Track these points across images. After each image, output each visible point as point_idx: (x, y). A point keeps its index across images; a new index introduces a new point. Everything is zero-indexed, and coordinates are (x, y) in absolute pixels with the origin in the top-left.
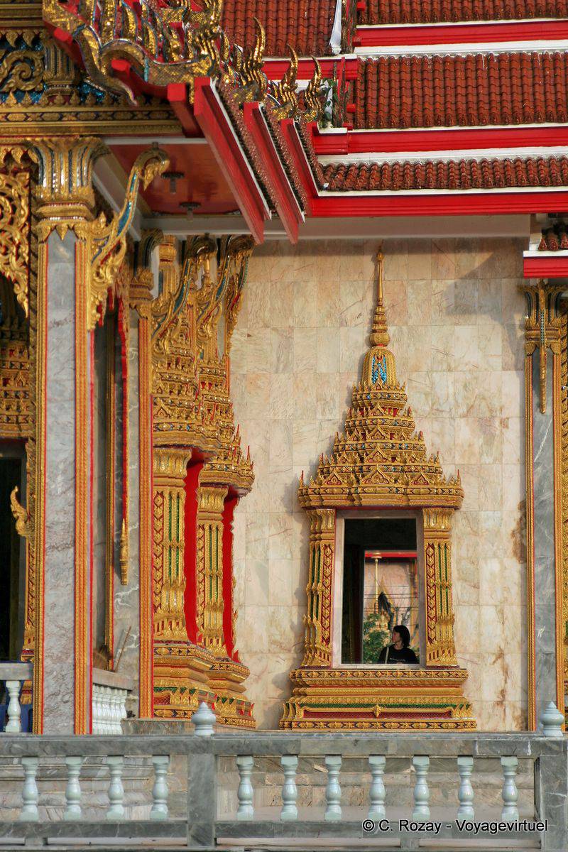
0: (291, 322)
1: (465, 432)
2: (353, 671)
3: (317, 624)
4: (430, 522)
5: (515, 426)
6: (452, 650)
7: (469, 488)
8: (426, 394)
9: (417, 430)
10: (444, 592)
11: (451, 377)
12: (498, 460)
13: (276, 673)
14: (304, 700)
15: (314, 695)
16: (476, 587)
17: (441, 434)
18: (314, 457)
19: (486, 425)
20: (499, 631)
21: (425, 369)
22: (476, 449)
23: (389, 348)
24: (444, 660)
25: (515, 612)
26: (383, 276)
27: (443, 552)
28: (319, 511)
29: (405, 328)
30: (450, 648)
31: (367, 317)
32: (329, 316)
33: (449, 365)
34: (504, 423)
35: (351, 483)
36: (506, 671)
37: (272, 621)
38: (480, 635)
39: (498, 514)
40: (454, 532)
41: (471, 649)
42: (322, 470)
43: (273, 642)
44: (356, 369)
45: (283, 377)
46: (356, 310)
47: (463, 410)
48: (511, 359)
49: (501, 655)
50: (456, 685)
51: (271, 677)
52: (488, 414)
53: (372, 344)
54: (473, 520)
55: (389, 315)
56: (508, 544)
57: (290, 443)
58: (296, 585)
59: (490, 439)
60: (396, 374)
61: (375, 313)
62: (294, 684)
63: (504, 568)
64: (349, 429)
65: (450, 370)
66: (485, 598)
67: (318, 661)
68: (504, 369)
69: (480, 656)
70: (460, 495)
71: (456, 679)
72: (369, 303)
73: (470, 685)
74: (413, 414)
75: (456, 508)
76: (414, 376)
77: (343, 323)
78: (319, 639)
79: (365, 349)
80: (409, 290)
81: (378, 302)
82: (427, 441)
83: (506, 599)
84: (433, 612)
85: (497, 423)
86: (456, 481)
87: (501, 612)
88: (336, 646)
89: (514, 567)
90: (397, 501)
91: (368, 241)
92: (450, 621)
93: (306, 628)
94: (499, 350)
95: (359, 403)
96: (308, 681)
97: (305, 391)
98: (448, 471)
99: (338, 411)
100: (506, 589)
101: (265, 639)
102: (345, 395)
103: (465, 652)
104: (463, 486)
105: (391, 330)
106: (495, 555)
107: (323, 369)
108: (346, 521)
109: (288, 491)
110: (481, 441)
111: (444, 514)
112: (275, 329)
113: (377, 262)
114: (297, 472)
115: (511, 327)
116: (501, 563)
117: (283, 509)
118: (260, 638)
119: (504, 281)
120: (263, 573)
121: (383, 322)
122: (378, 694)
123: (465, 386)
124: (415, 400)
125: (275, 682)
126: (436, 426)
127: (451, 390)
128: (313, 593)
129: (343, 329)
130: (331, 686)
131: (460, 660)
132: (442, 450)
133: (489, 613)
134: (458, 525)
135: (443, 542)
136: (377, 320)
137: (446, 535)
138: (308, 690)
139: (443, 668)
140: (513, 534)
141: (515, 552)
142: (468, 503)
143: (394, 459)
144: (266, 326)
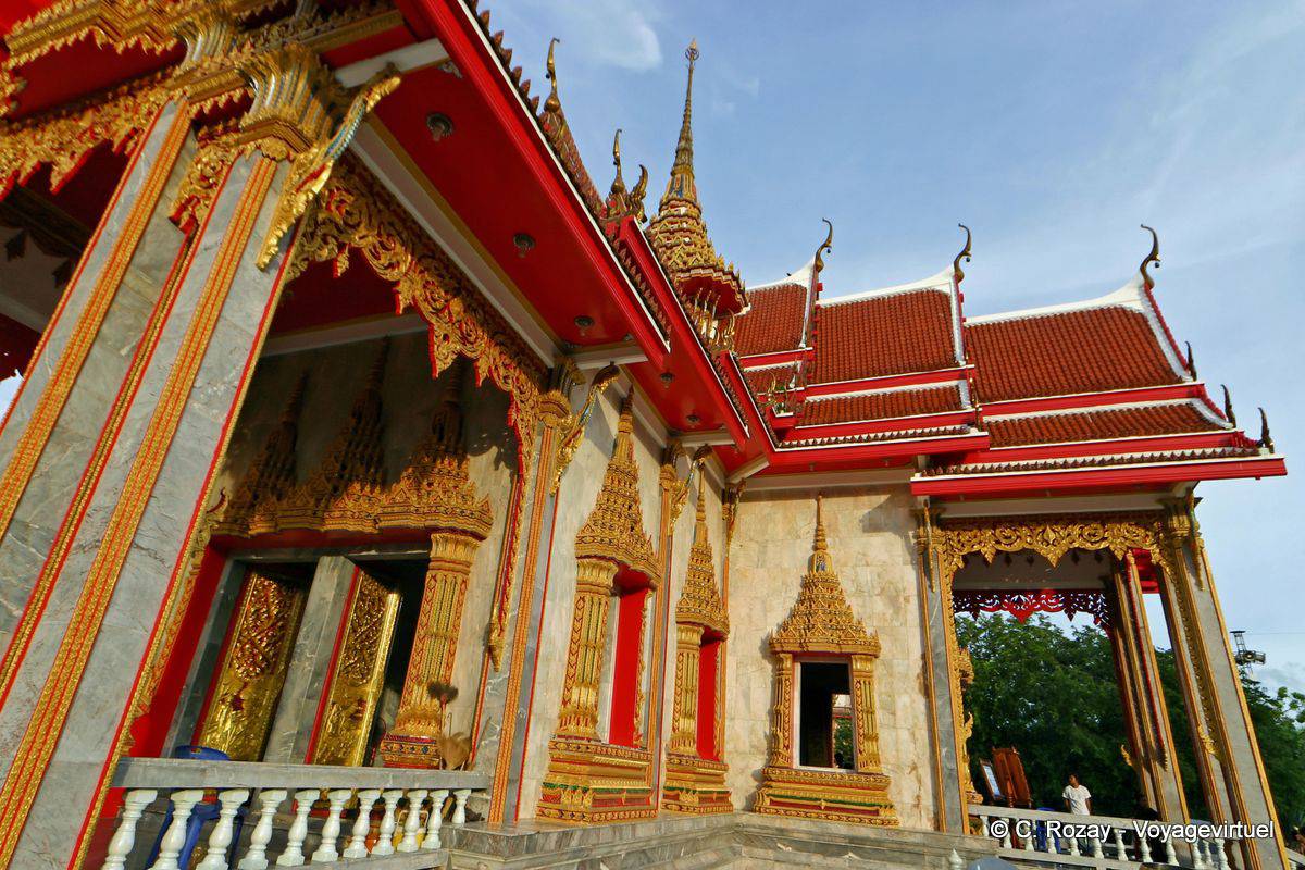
0: (766, 537)
1: (879, 605)
2: (805, 772)
3: (780, 735)
4: (857, 665)
5: (914, 601)
6: (878, 762)
7: (884, 643)
8: (852, 581)
9: (847, 603)
10: (869, 716)
11: (869, 569)
12: (904, 623)
13: (754, 769)
14: (771, 791)
15: (779, 789)
16: (894, 714)
17: (864, 606)
18: (780, 621)
19: (894, 601)
20: (912, 749)
21: (850, 564)
22: (888, 616)
23: (827, 551)
24: (872, 768)
25: (923, 734)
26: (822, 508)
27: (867, 687)
28: (782, 655)
29: (837, 540)
30: (876, 759)
31: (813, 533)
32: (789, 533)
33: (867, 562)
34: (907, 600)
35: (801, 636)
36: (920, 781)
37: (752, 731)
38: (897, 751)
39: (906, 662)
40: (875, 674)
41: (892, 761)
42: (784, 627)
43: (753, 746)
44: (806, 564)
45: (761, 570)
46: (806, 529)
47: (877, 591)
48: (908, 558)
49: (914, 768)
50: (883, 789)
51: (750, 772)
52: (894, 594)
53: (816, 548)
54: (888, 665)
55: (826, 532)
56: (915, 685)
57: (765, 611)
58: (768, 707)
59: (897, 610)
60: (831, 567)
61: (817, 530)
62: (764, 778)
63: (913, 701)
64: (802, 602)
65: (868, 565)
66: (901, 723)
67: (781, 762)
68: (904, 564)
69: (899, 767)
70: (877, 646)
71: (880, 784)
72: (814, 525)
73: (892, 789)
74: (844, 593)
75: (876, 657)
76: (844, 569)
77: (798, 537)
78: (781, 746)
79: (812, 553)
80: (839, 517)
81: (818, 523)
82: (855, 611)
83: (915, 725)
84: (861, 731)
85: (902, 600)
86: (875, 637)
87: (913, 734)
88: (796, 752)
89: (921, 702)
90: (834, 649)
91: (813, 489)
92: (875, 738)
93: (773, 739)
94: (900, 553)
95: (807, 584)
96: (773, 777)
97: (775, 579)
98: (869, 630)
99: (795, 591)
100: (916, 717)
101: (748, 744)
102: (800, 581)
103: (888, 763)
104: (880, 641)
105: (828, 540)
106: (906, 692)
107: (786, 565)
108: (802, 665)
109: (763, 642)
110: (891, 612)
111: (867, 660)
112: (757, 542)
113: (818, 501)
114: (769, 629)
115: (907, 538)
116: (911, 696)
117: (760, 655)
118: (744, 743)
119: (901, 509)
120: (747, 696)
121: (823, 535)
122: (823, 791)
123: (879, 576)
124: (845, 584)
125: (753, 775)
126: (860, 601)
127: (869, 578)
128: (778, 712)
129: (799, 541)
130: (789, 782)
131: (884, 769)
132: (864, 617)
133: (904, 735)
134: (877, 668)
135: (867, 679)
136: (819, 534)
137: (869, 676)
138: (774, 784)
139: (871, 774)
140: (918, 676)
141: (920, 690)
142: (884, 653)
143: (831, 621)
144: (751, 540)
